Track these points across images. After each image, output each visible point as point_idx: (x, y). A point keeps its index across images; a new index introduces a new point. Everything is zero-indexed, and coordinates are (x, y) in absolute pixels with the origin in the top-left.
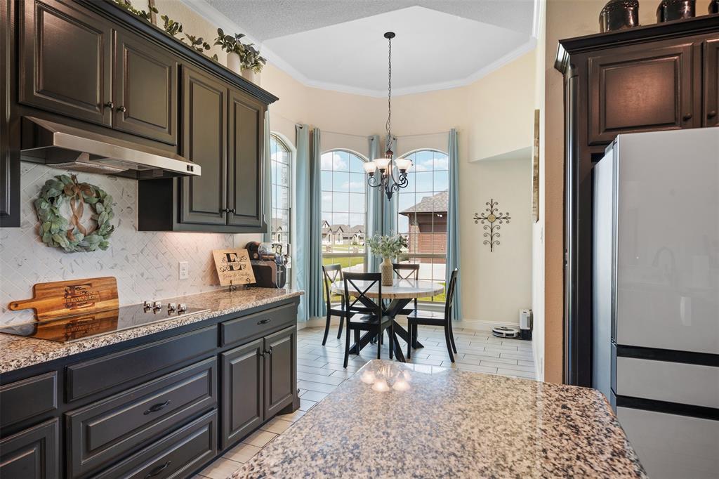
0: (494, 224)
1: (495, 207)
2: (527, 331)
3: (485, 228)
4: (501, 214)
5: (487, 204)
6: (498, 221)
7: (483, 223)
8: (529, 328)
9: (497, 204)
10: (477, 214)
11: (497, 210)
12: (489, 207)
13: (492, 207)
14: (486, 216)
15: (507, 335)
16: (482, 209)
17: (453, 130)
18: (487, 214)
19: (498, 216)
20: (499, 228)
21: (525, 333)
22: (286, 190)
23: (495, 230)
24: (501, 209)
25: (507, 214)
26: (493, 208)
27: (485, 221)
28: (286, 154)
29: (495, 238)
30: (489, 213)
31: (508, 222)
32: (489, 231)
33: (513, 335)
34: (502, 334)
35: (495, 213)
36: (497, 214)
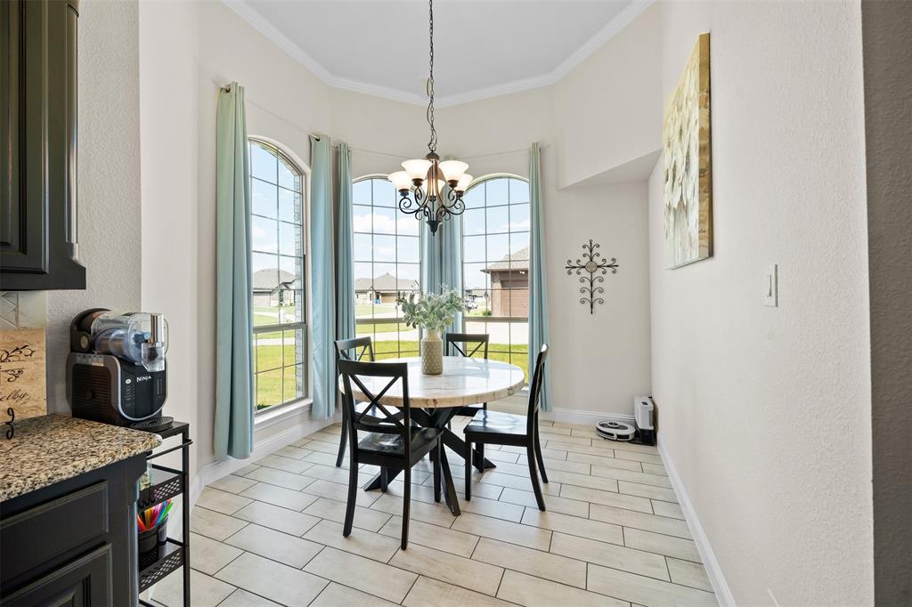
0: (595, 275)
1: (595, 250)
2: (650, 431)
3: (582, 281)
4: (604, 260)
5: (584, 247)
6: (600, 270)
7: (579, 273)
8: (652, 428)
9: (598, 246)
10: (570, 261)
11: (598, 255)
12: (587, 251)
13: (591, 251)
14: (583, 264)
15: (619, 436)
16: (578, 255)
17: (535, 145)
18: (585, 261)
19: (600, 263)
20: (601, 281)
21: (647, 434)
22: (299, 231)
23: (596, 284)
24: (604, 254)
25: (614, 260)
26: (594, 253)
27: (583, 271)
28: (298, 179)
29: (597, 295)
30: (587, 259)
31: (614, 272)
32: (587, 284)
33: (627, 437)
34: (613, 435)
35: (595, 259)
36: (598, 261)
